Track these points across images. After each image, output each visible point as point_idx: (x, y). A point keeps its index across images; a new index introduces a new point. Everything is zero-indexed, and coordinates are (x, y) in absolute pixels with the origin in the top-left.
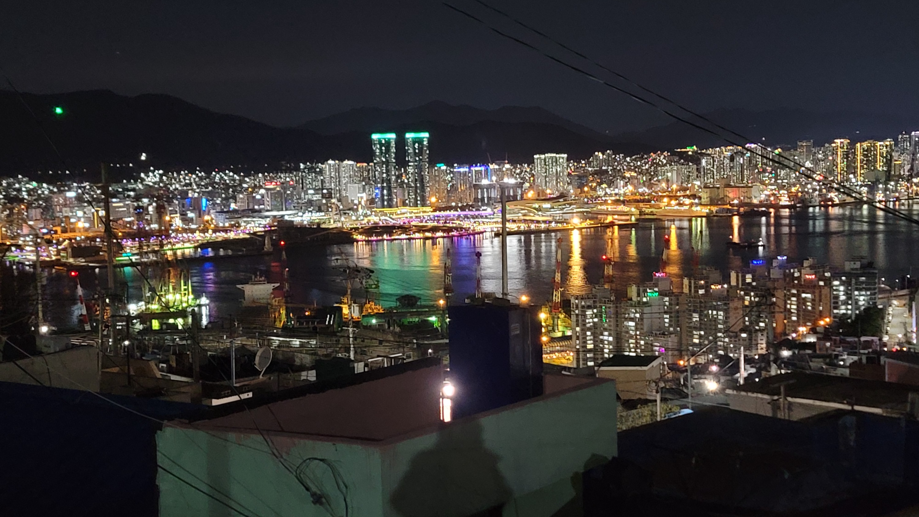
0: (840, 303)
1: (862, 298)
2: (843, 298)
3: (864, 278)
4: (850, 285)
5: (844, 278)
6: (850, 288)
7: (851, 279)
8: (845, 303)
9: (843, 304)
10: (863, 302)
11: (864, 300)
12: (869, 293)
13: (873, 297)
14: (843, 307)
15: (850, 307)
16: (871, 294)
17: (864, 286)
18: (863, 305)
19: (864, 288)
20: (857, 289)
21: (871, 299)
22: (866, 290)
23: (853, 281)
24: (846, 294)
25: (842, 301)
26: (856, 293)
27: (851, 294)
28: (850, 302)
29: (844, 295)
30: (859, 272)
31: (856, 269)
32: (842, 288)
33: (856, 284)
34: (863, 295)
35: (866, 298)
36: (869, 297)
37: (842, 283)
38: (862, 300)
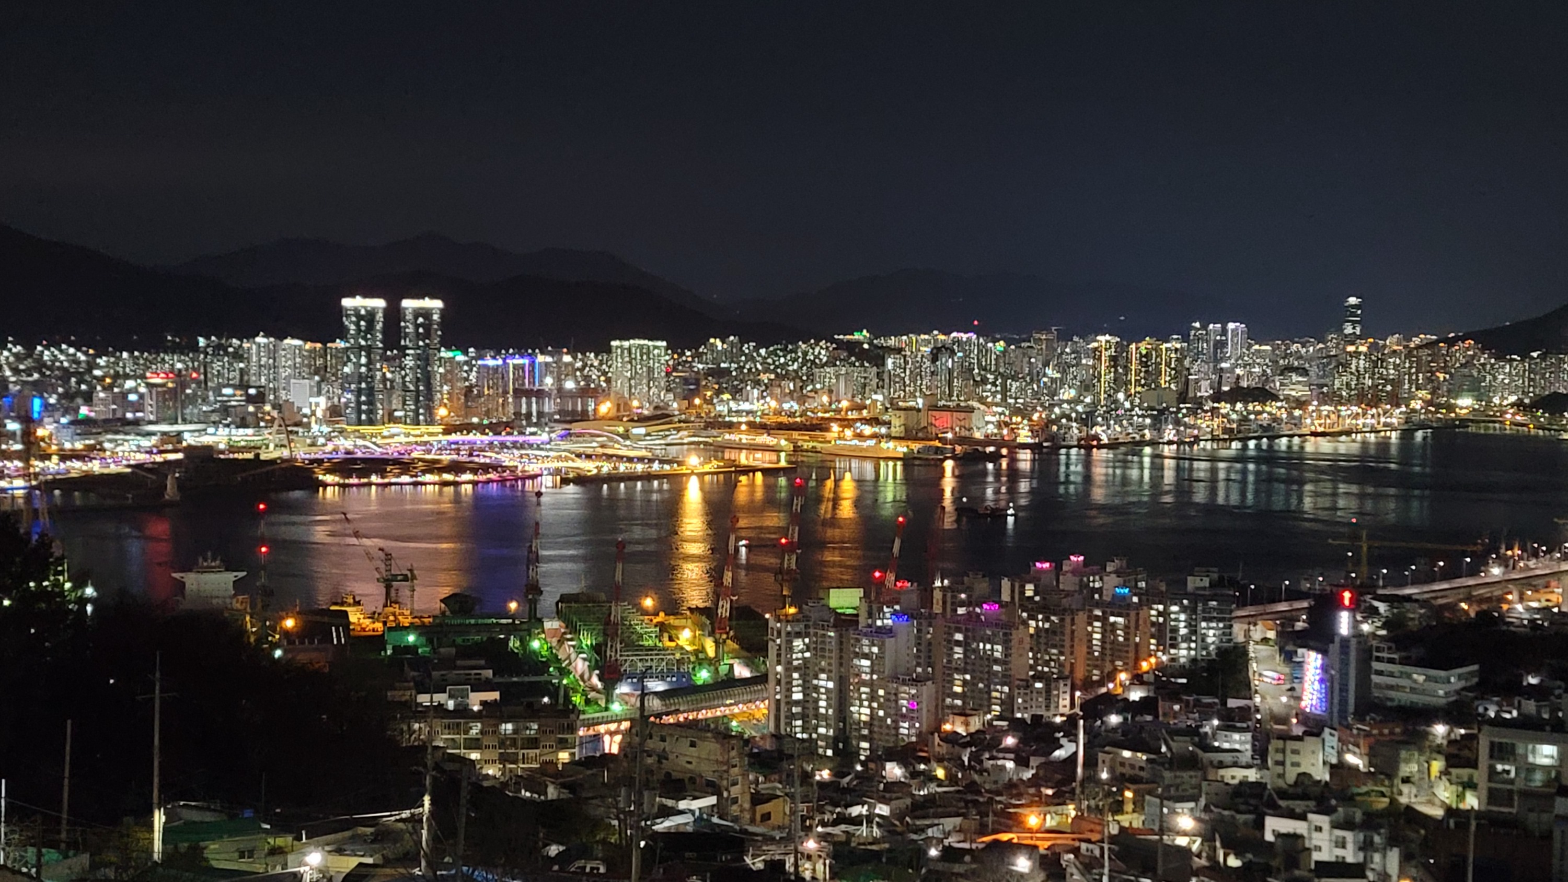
0: (1180, 639)
1: (1211, 632)
2: (1183, 631)
3: (1215, 603)
4: (1196, 613)
5: (1185, 602)
6: (1194, 617)
7: (1196, 603)
8: (1187, 639)
9: (1183, 641)
10: (1214, 639)
11: (1214, 635)
12: (1221, 625)
13: (1228, 631)
14: (1184, 645)
15: (1193, 645)
16: (1224, 627)
17: (1215, 615)
18: (1213, 643)
19: (1215, 618)
20: (1205, 619)
21: (1224, 634)
22: (1220, 620)
23: (1200, 607)
24: (1189, 625)
25: (1182, 636)
26: (1204, 624)
27: (1196, 626)
28: (1194, 638)
29: (1185, 627)
30: (1207, 593)
31: (1204, 588)
32: (1182, 617)
33: (1204, 611)
34: (1213, 628)
35: (1217, 633)
36: (1221, 632)
37: (1184, 609)
38: (1212, 634)
